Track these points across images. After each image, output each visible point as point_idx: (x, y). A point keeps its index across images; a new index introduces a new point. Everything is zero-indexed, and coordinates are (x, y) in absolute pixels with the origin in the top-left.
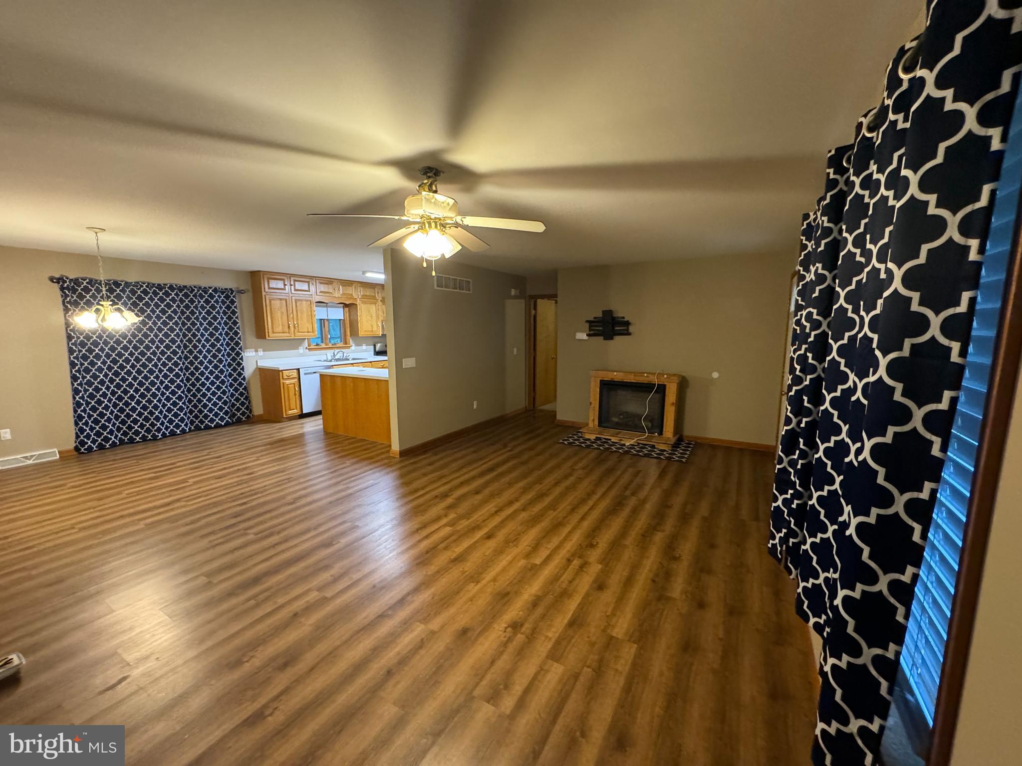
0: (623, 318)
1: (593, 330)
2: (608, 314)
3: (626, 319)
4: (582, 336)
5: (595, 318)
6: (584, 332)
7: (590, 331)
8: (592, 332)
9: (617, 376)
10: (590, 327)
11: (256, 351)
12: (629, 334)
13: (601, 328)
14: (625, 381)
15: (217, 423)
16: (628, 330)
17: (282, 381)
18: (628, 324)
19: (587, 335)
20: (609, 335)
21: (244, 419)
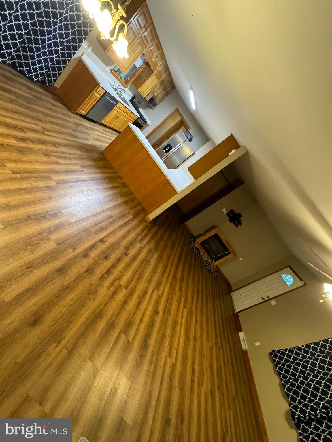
0: (241, 221)
1: (230, 214)
2: (240, 215)
3: (241, 222)
4: (225, 211)
5: (234, 211)
6: (227, 211)
7: (228, 212)
8: (228, 213)
9: (222, 237)
10: (230, 211)
11: (89, 46)
12: (237, 227)
13: (232, 216)
14: (223, 241)
15: (32, 76)
16: (238, 225)
17: (94, 91)
18: (240, 224)
19: (226, 213)
20: (231, 220)
21: (47, 85)
